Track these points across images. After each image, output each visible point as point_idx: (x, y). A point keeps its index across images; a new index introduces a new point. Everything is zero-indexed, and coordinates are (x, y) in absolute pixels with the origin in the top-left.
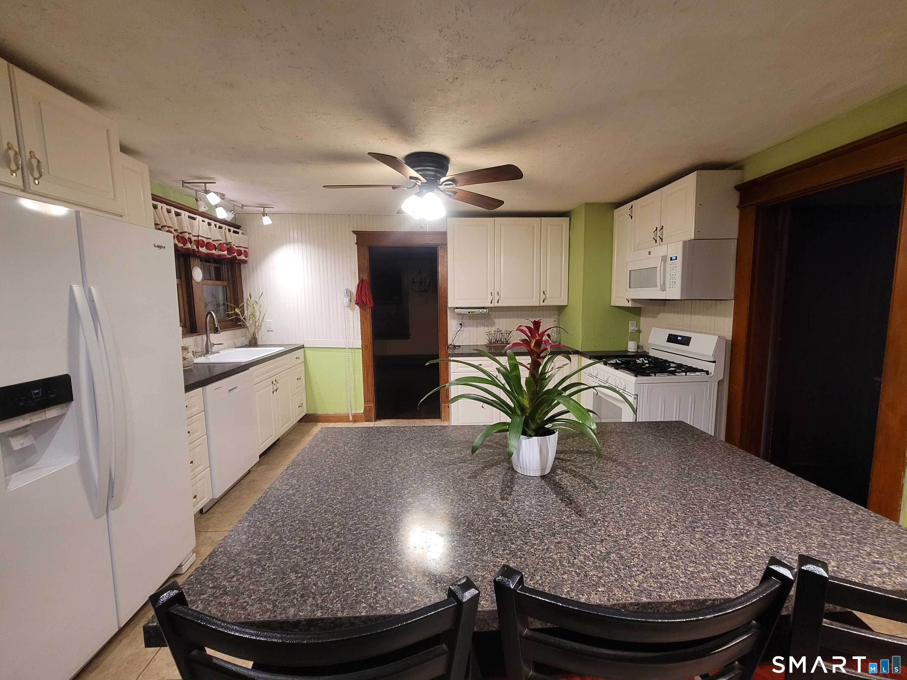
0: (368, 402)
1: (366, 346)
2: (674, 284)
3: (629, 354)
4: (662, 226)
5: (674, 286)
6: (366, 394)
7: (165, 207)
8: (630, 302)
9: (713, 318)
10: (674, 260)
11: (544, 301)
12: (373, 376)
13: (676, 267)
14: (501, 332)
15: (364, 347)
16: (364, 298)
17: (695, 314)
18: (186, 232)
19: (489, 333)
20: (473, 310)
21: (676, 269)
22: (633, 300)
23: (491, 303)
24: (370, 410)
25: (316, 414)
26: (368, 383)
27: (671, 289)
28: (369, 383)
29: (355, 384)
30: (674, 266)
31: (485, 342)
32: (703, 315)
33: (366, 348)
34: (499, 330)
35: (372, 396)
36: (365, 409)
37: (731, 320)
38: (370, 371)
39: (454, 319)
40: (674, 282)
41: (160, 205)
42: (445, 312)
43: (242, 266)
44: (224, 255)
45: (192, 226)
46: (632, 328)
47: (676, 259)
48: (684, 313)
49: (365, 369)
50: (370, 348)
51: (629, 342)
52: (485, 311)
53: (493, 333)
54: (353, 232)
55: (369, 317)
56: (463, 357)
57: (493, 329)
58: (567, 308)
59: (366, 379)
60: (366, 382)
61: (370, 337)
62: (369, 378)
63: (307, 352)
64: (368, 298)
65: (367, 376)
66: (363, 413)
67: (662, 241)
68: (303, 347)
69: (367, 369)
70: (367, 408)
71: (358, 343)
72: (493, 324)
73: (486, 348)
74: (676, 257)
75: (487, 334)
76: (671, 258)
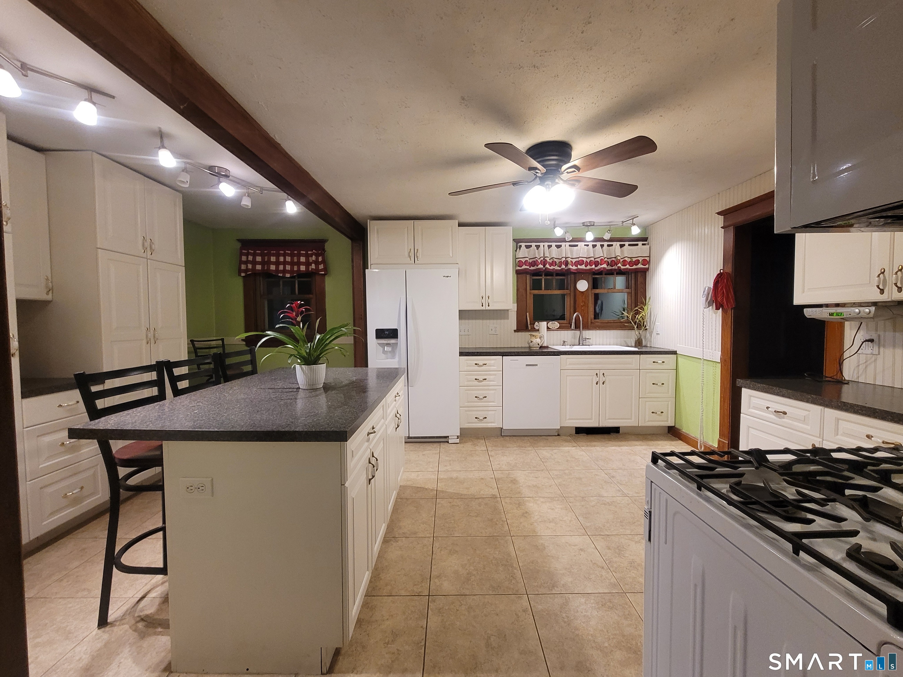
0: (722, 436)
1: (725, 361)
6: (722, 425)
7: (546, 244)
12: (730, 402)
15: (723, 361)
18: (569, 257)
25: (680, 430)
26: (724, 411)
28: (726, 410)
29: (714, 409)
33: (725, 363)
35: (727, 430)
38: (727, 395)
41: (541, 244)
43: (647, 273)
44: (604, 268)
45: (572, 252)
49: (722, 391)
50: (729, 363)
54: (719, 213)
55: (729, 321)
59: (722, 404)
60: (722, 410)
61: (729, 350)
62: (726, 404)
63: (679, 359)
65: (724, 401)
66: (717, 448)
68: (674, 353)
69: (724, 392)
70: (721, 443)
71: (717, 356)
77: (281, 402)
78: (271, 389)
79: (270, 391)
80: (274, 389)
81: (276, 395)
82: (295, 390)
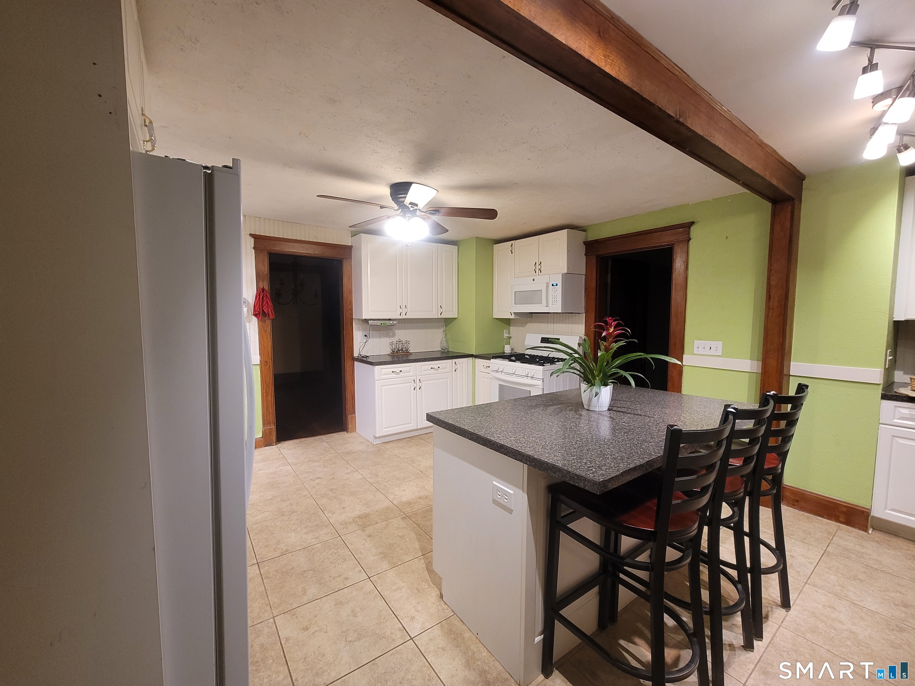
0: (267, 424)
1: (266, 362)
2: (555, 302)
3: (505, 354)
4: (541, 262)
5: (555, 303)
6: (265, 415)
8: (513, 315)
9: (570, 325)
10: (555, 286)
11: (441, 314)
12: (273, 394)
13: (557, 290)
14: (402, 342)
15: (263, 363)
16: (266, 308)
17: (557, 323)
19: (392, 344)
20: (385, 322)
21: (556, 292)
22: (515, 313)
23: (400, 315)
24: (270, 433)
26: (267, 403)
27: (554, 305)
28: (269, 402)
30: (556, 290)
31: (389, 351)
32: (563, 323)
33: (266, 364)
34: (400, 341)
35: (272, 417)
36: (264, 433)
37: (583, 326)
38: (270, 390)
39: (359, 330)
40: (556, 301)
42: (351, 325)
46: (506, 335)
47: (557, 285)
48: (548, 323)
49: (264, 387)
50: (270, 363)
51: (506, 346)
52: (395, 322)
53: (395, 343)
54: (251, 235)
55: (269, 329)
56: (386, 365)
57: (394, 340)
58: (457, 319)
59: (265, 398)
60: (265, 402)
61: (270, 352)
62: (269, 397)
64: (269, 309)
65: (267, 395)
66: (262, 437)
67: (541, 272)
69: (266, 388)
70: (266, 431)
71: (256, 359)
72: (394, 335)
73: (389, 357)
74: (557, 284)
75: (390, 344)
76: (553, 285)
77: (633, 400)
78: (638, 415)
79: (639, 412)
80: (634, 414)
81: (635, 406)
82: (614, 409)
